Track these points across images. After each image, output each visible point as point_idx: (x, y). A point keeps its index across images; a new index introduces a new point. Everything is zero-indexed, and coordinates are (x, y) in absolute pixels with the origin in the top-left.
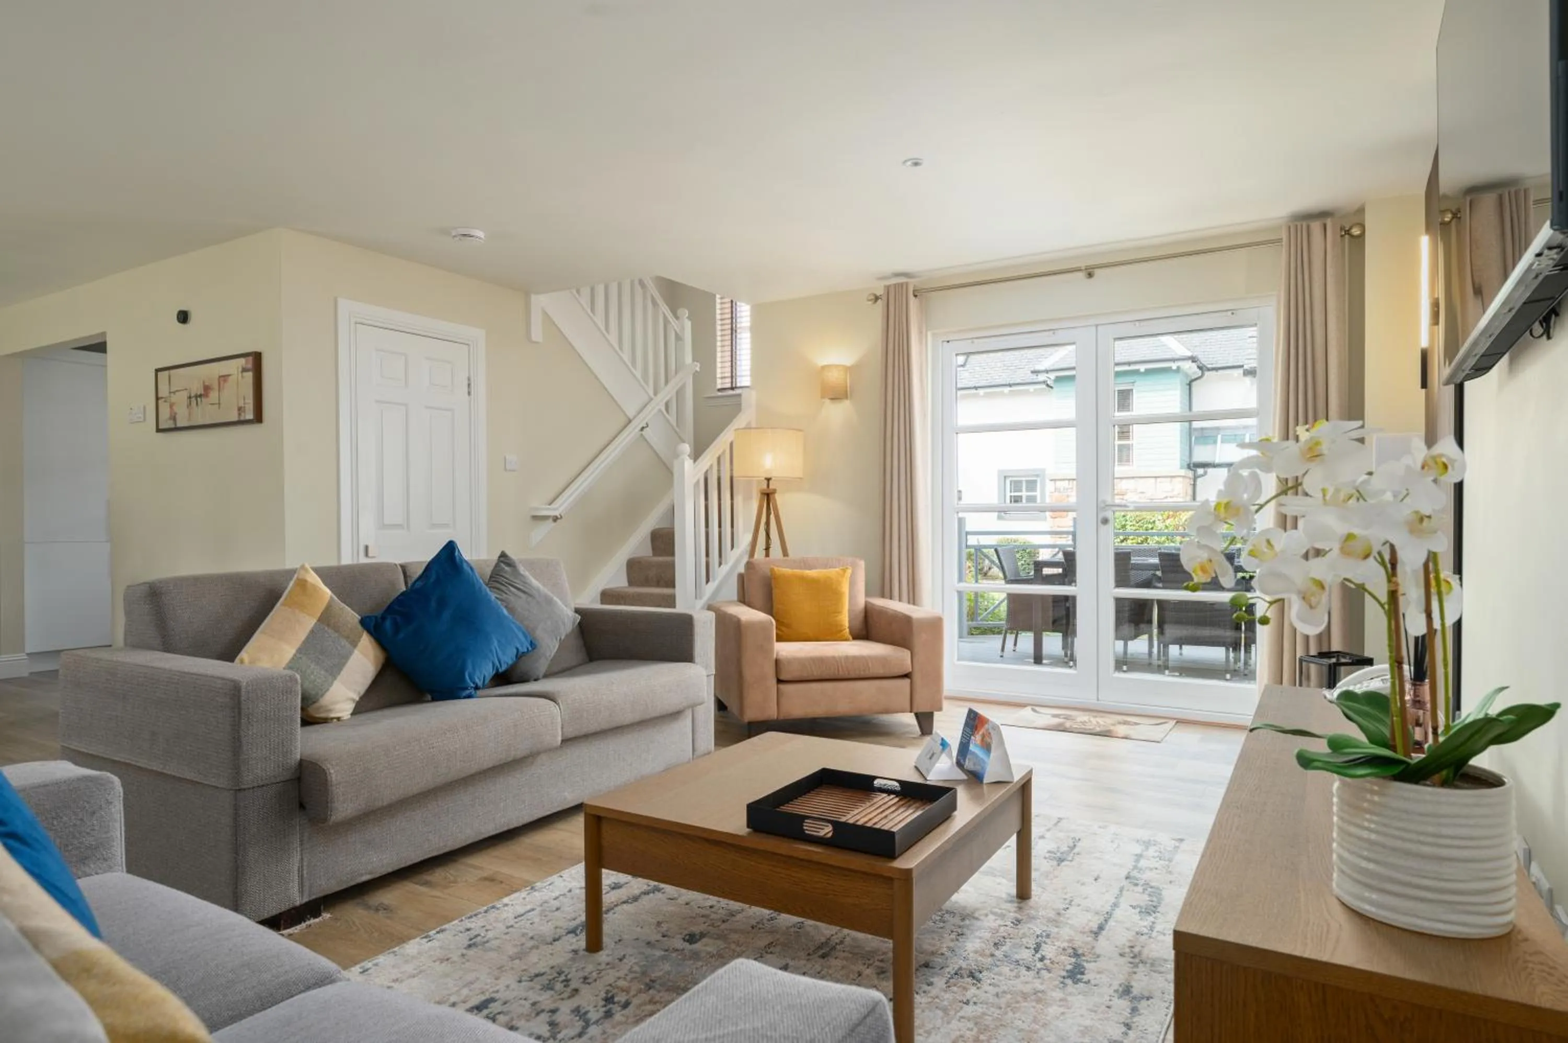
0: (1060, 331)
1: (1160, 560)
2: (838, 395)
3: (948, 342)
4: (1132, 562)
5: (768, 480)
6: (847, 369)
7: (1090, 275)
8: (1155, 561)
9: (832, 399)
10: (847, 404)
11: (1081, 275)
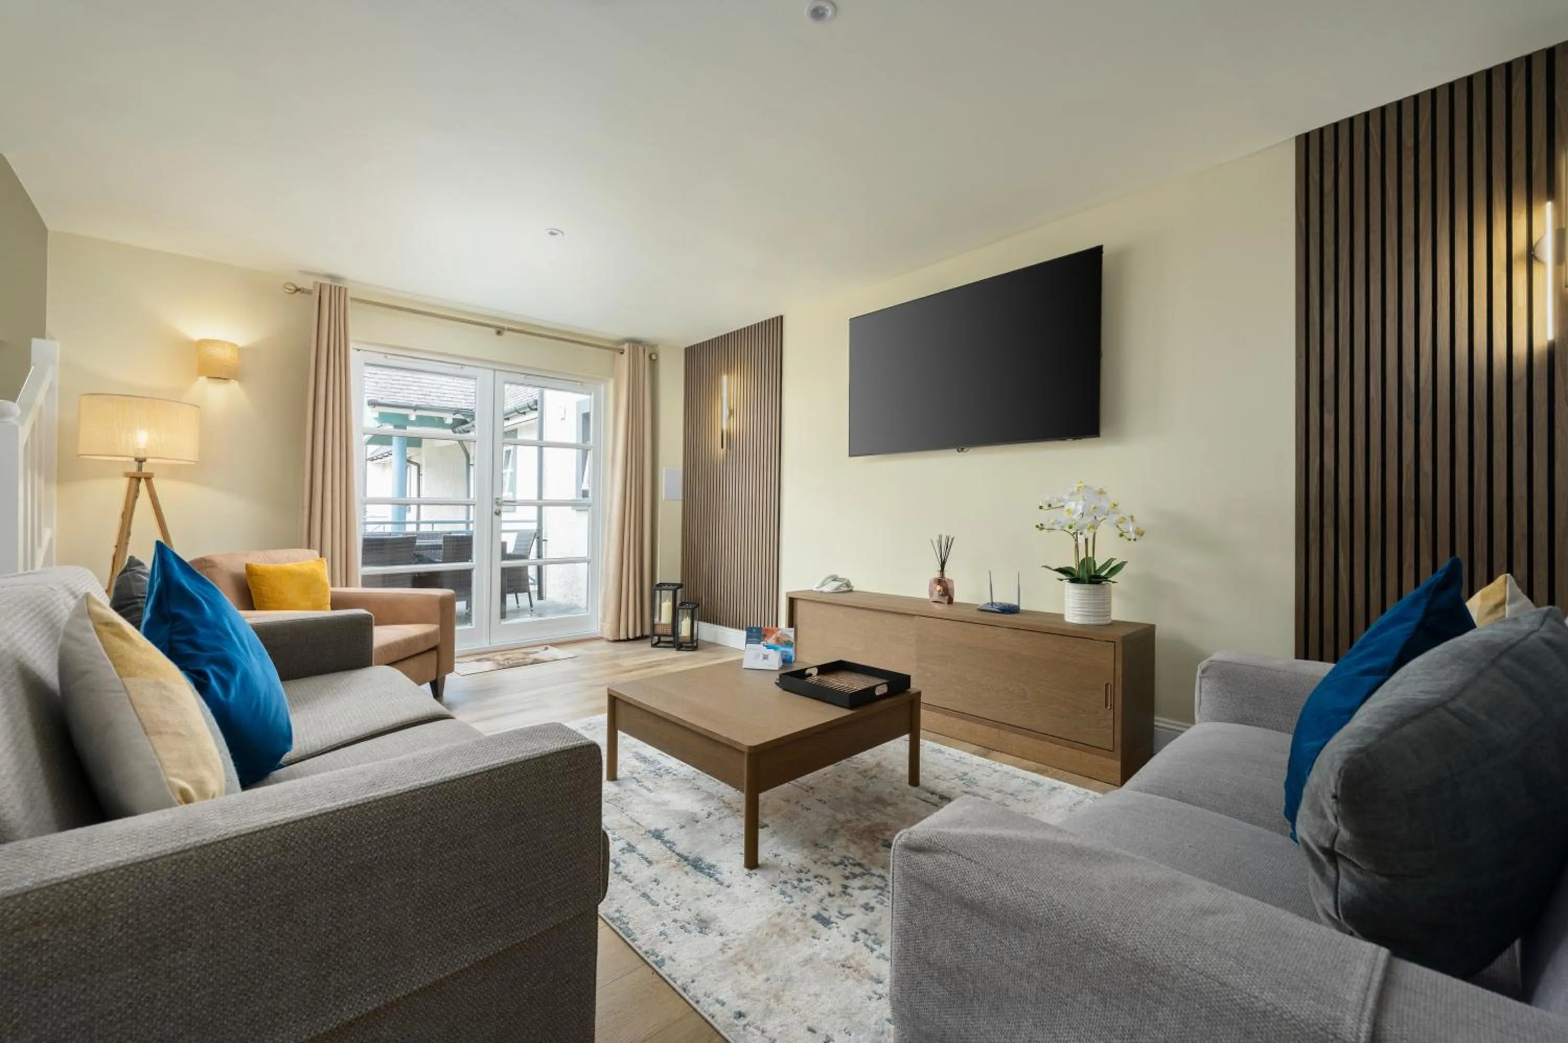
0: (466, 367)
1: (444, 542)
2: (220, 375)
3: (359, 350)
4: (417, 544)
5: (140, 461)
6: (241, 351)
7: (499, 333)
8: (440, 542)
9: (209, 377)
10: (234, 385)
11: (493, 331)
